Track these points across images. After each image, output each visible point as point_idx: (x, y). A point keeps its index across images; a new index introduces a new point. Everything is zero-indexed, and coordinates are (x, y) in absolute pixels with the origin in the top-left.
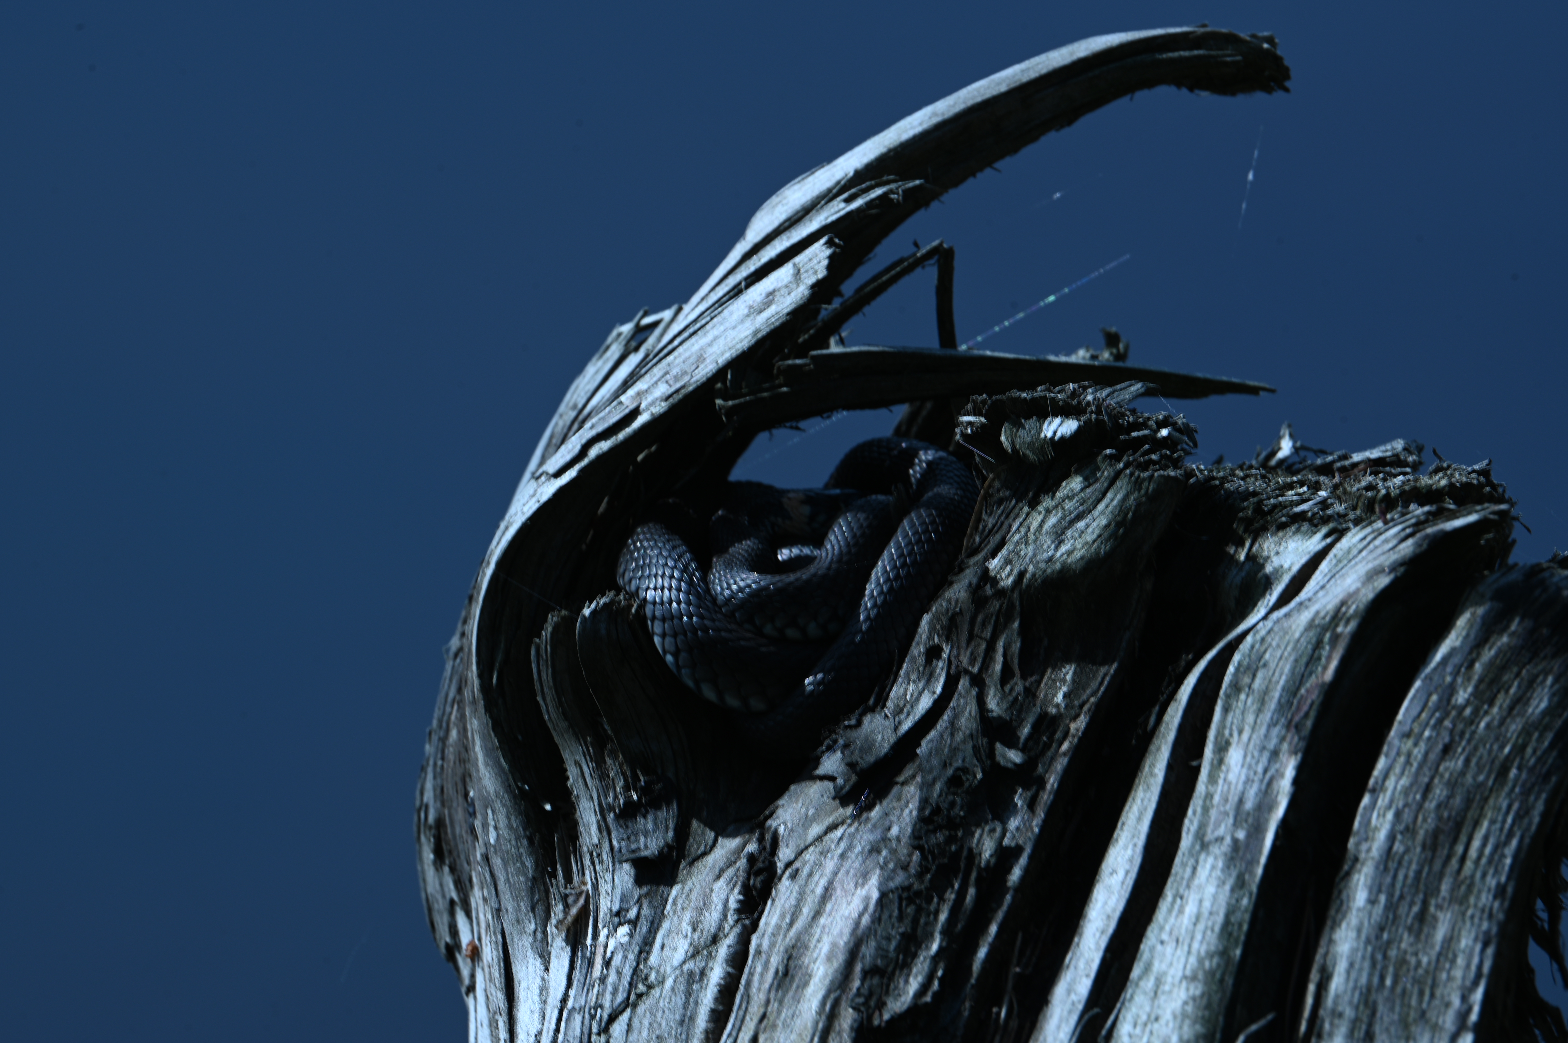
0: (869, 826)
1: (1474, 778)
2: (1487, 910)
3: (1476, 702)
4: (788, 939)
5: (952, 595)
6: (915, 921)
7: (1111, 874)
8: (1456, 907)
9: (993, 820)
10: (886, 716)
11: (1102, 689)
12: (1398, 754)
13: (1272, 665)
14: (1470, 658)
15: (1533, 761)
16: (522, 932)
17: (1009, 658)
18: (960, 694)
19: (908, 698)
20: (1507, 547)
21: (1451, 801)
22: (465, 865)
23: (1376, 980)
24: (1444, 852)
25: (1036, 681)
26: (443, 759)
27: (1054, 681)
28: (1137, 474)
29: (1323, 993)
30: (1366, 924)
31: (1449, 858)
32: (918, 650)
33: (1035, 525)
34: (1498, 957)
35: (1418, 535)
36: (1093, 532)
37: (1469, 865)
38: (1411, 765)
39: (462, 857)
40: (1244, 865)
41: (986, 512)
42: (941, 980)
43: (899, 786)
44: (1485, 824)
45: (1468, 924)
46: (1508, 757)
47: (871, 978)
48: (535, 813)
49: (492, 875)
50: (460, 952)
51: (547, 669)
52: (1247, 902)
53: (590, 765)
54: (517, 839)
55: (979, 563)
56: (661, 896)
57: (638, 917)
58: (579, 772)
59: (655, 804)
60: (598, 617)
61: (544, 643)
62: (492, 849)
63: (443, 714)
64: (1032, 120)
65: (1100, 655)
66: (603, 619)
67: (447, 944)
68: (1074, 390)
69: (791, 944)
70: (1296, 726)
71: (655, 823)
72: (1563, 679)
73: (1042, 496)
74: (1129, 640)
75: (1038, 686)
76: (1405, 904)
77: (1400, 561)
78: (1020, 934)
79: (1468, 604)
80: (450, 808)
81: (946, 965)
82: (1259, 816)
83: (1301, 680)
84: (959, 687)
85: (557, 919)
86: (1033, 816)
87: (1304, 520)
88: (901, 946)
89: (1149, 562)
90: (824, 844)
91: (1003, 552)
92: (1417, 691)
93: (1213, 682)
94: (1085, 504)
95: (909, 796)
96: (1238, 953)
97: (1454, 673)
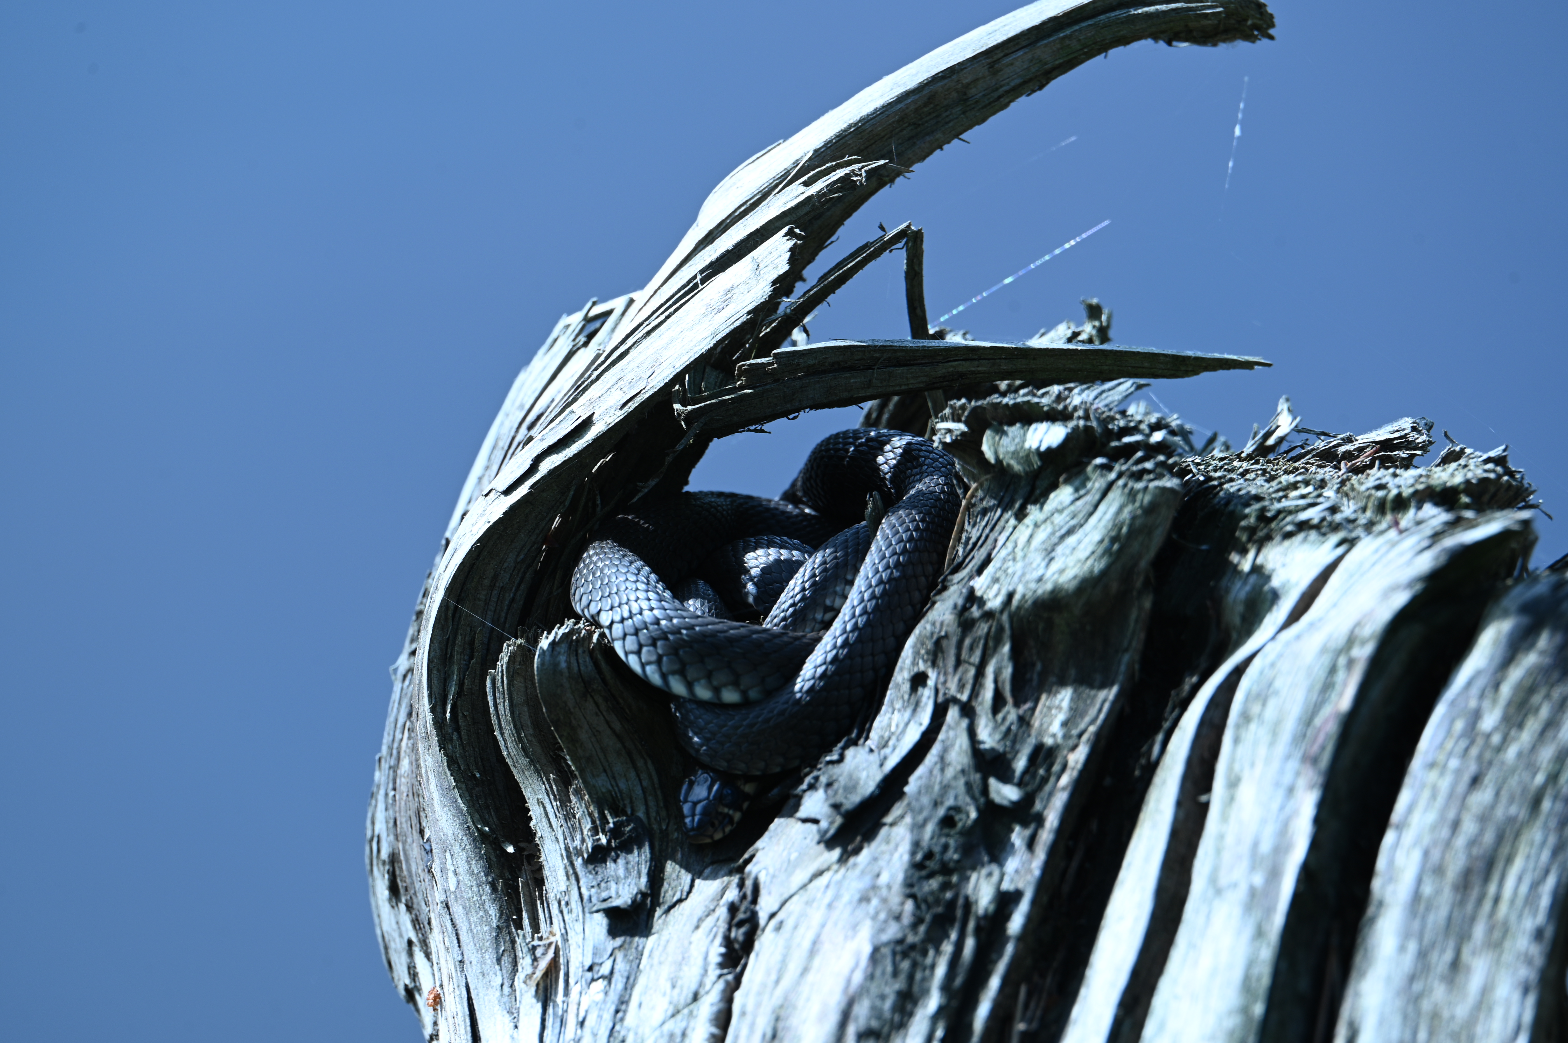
0: (857, 871)
1: (1505, 811)
2: (1524, 955)
3: (1504, 727)
4: (774, 998)
5: (937, 618)
6: (911, 977)
7: (1119, 920)
8: (1491, 953)
9: (989, 862)
10: (871, 751)
11: (1102, 716)
12: (1423, 786)
13: (1283, 693)
14: (1495, 678)
16: (488, 986)
17: (1000, 685)
18: (949, 725)
19: (893, 729)
20: (1528, 548)
21: (1482, 837)
22: (423, 904)
24: (1475, 893)
25: (1029, 709)
26: (395, 789)
27: (1050, 708)
28: (1130, 484)
30: (1395, 974)
31: (1481, 899)
32: (902, 675)
33: (1022, 542)
35: (1435, 548)
36: (1085, 549)
38: (1437, 798)
39: (420, 896)
40: (1262, 913)
41: (969, 523)
42: (942, 1041)
43: (887, 827)
45: (1504, 972)
46: (1540, 787)
48: (497, 856)
49: (454, 925)
50: (420, 995)
51: (504, 702)
52: (1267, 953)
53: (554, 804)
54: (479, 885)
55: (964, 582)
56: (636, 948)
57: (612, 972)
58: (543, 812)
59: (626, 847)
60: (558, 649)
61: (500, 674)
62: (453, 896)
63: (393, 740)
64: (1001, 86)
65: (1098, 678)
66: (562, 651)
67: (406, 986)
68: (1060, 393)
69: (778, 1004)
70: (1312, 760)
71: (627, 869)
73: (1029, 507)
74: (1128, 663)
75: (1033, 715)
76: (1434, 952)
77: (1417, 577)
78: (1023, 987)
79: (1490, 619)
80: (404, 843)
81: (945, 1025)
82: (1275, 859)
83: (1314, 709)
84: (948, 718)
85: (525, 972)
86: (1032, 857)
87: (1311, 529)
88: (897, 1005)
89: (1147, 578)
90: (809, 892)
91: (990, 569)
92: (1442, 718)
93: (1221, 709)
94: (1076, 518)
95: (899, 838)
96: (1258, 1009)
97: (1480, 696)
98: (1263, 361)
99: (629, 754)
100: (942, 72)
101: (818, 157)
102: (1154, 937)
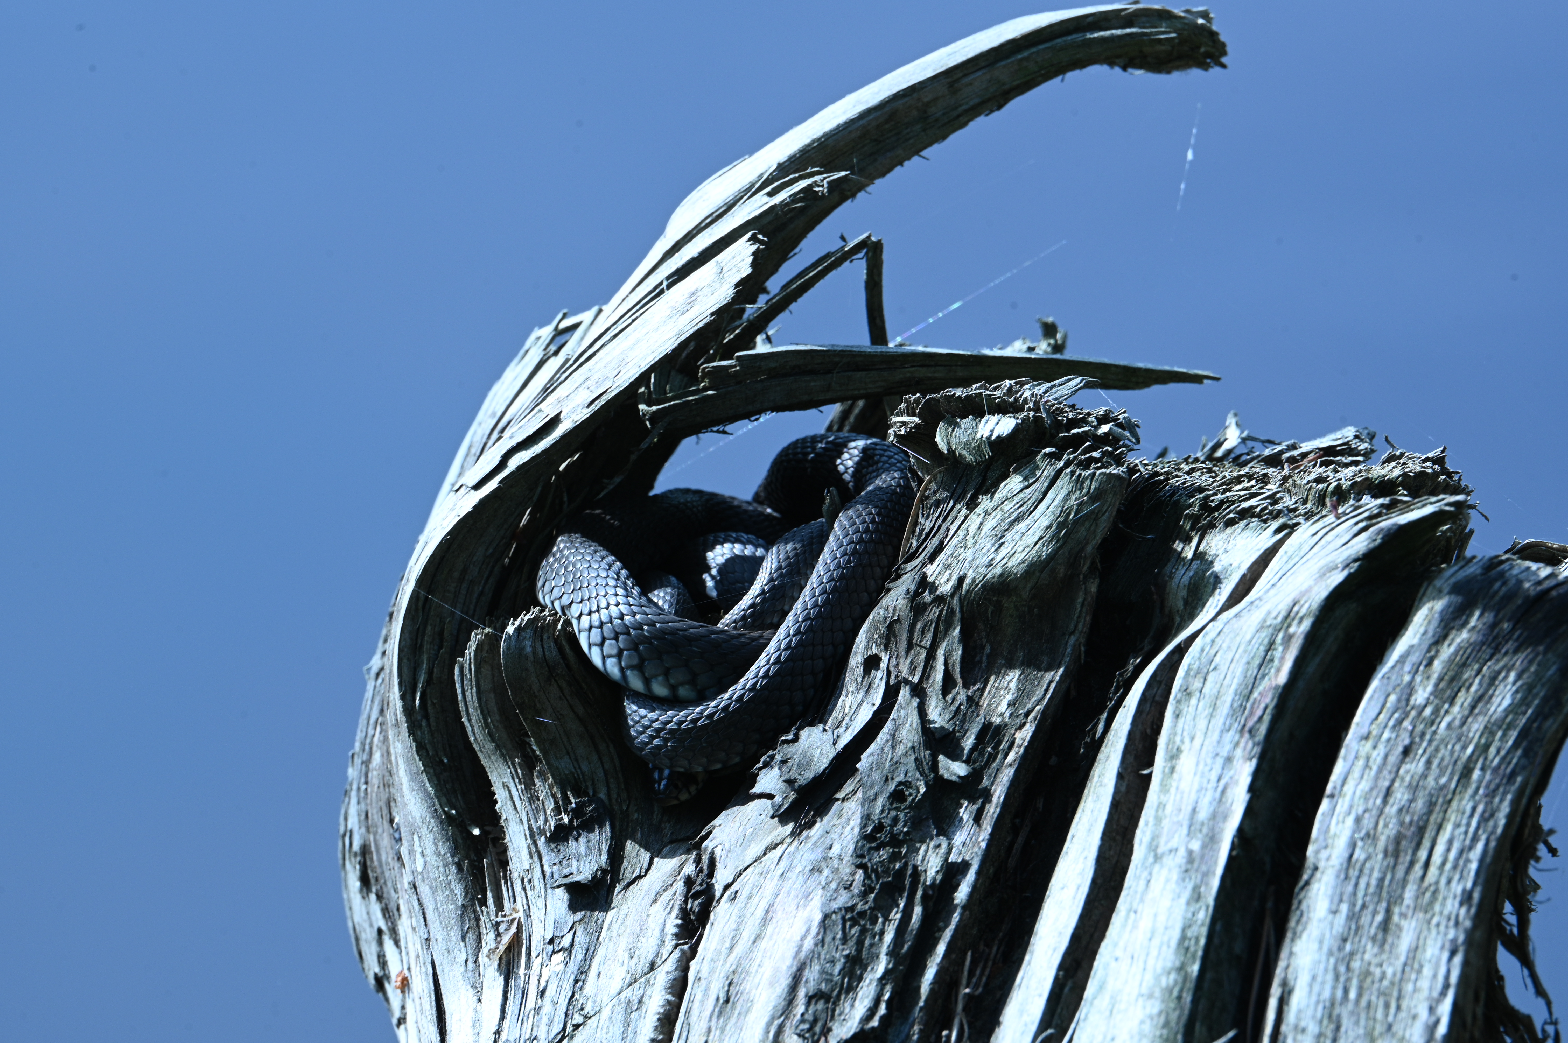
0: (810, 844)
1: (1436, 780)
2: (1453, 917)
3: (1436, 701)
4: (728, 965)
5: (890, 604)
6: (860, 943)
7: (1062, 888)
8: (1421, 915)
9: (938, 835)
10: (827, 730)
11: (1048, 696)
12: (1356, 757)
13: (1223, 668)
14: (1428, 655)
15: (1496, 761)
16: (454, 961)
17: (950, 666)
18: (900, 705)
19: (847, 710)
20: (1464, 538)
21: (1413, 805)
22: (392, 892)
23: (1339, 993)
24: (1406, 858)
25: (978, 689)
26: (366, 783)
27: (998, 689)
28: (1078, 472)
29: (1285, 1008)
30: (1328, 935)
31: (1412, 864)
32: (856, 660)
33: (973, 529)
34: (1466, 964)
35: (1371, 529)
36: (1034, 535)
37: (1433, 871)
38: (1371, 769)
39: (389, 884)
40: (1199, 877)
41: (923, 515)
42: (889, 1003)
43: (840, 802)
44: (1449, 828)
45: (1434, 931)
46: (1470, 758)
47: (816, 1003)
48: (463, 838)
49: (420, 904)
50: (389, 983)
51: (472, 689)
52: (1203, 916)
53: (519, 787)
54: (445, 866)
55: (917, 569)
56: (596, 922)
57: (572, 944)
58: (508, 795)
59: (587, 826)
60: (523, 634)
61: (468, 662)
62: (420, 877)
63: (366, 736)
64: (960, 105)
65: (1045, 659)
66: (528, 636)
67: (376, 974)
68: (1011, 387)
69: (731, 970)
70: (1250, 731)
71: (588, 847)
72: (1525, 676)
73: (980, 497)
74: (1074, 645)
75: (982, 695)
76: (1367, 913)
77: (1353, 557)
78: (969, 954)
79: (1425, 599)
80: (375, 834)
81: (893, 988)
82: (1213, 826)
83: (1254, 683)
84: (899, 698)
85: (488, 947)
86: (980, 830)
87: (1253, 516)
88: (846, 969)
89: (1093, 563)
90: (763, 864)
91: (942, 557)
92: (1375, 691)
93: (1163, 686)
94: (1025, 506)
95: (850, 813)
96: (1195, 968)
97: (1413, 672)
98: (1212, 375)
99: (592, 738)
100: (903, 90)
101: (783, 169)
102: (1096, 904)
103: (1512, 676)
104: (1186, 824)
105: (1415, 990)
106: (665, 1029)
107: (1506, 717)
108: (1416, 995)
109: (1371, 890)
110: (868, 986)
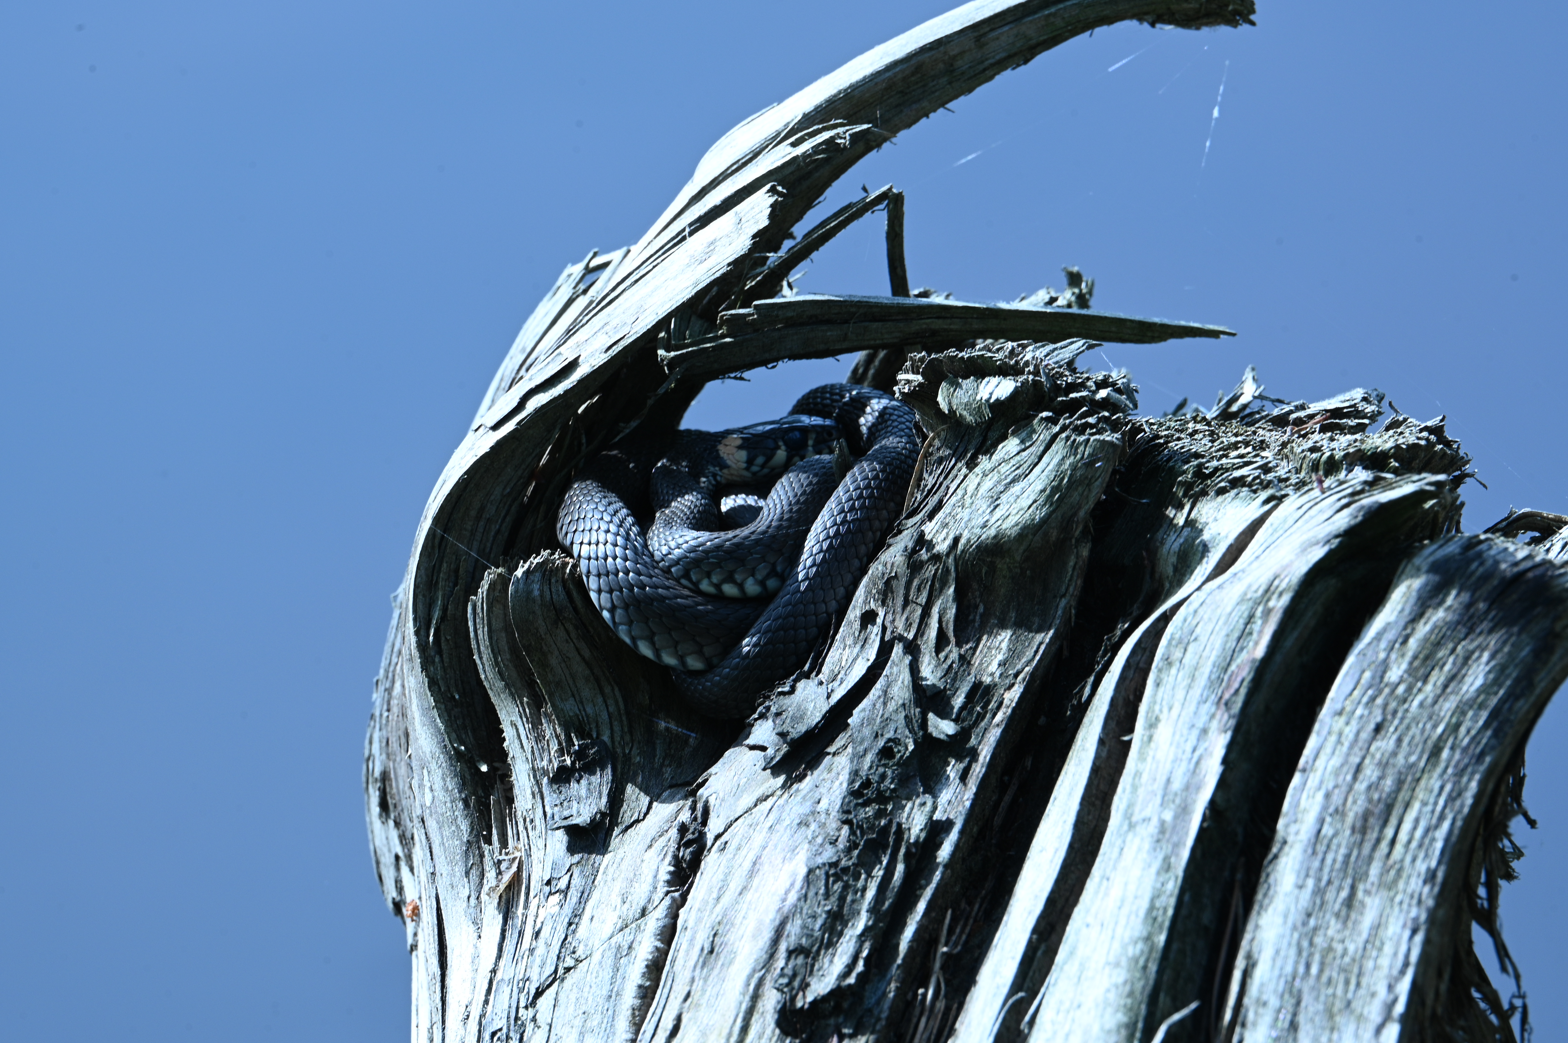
0: (799, 798)
1: (1406, 758)
2: (1416, 896)
3: (1410, 679)
4: (714, 916)
5: (888, 559)
6: (842, 899)
7: (1041, 851)
8: (1385, 892)
9: (924, 793)
10: (821, 683)
11: (1038, 658)
12: (1329, 733)
13: (1203, 639)
14: (1404, 633)
15: (1466, 741)
16: (457, 896)
17: (944, 624)
18: (893, 662)
19: (843, 663)
21: (1382, 782)
22: (408, 820)
23: (1301, 969)
24: (1372, 836)
25: (971, 648)
26: (388, 710)
27: (990, 648)
28: (1073, 437)
29: (1249, 981)
30: (1293, 909)
31: (1378, 841)
32: (854, 614)
33: (971, 489)
34: (1427, 942)
35: (1353, 506)
36: (1028, 498)
37: (1399, 848)
38: (1342, 744)
39: (406, 813)
40: (1170, 847)
41: (927, 471)
42: (867, 960)
43: (830, 756)
44: (1416, 806)
45: (1396, 909)
46: (1440, 737)
47: (796, 958)
48: (471, 774)
49: (427, 838)
50: (405, 908)
51: (483, 627)
52: (1172, 886)
53: (526, 726)
54: (452, 802)
55: (917, 526)
56: (592, 865)
57: (568, 887)
58: (515, 733)
59: (589, 769)
60: (531, 577)
61: (480, 601)
62: (428, 811)
63: (390, 664)
64: (987, 59)
65: (1037, 620)
66: (536, 580)
67: (394, 899)
68: (1013, 349)
69: (717, 921)
70: (1226, 704)
71: (589, 789)
72: (1499, 656)
73: (980, 457)
74: (1065, 608)
75: (974, 654)
76: (1332, 890)
77: (1335, 533)
78: (949, 912)
79: (1403, 577)
80: (394, 761)
81: (872, 945)
82: (1186, 797)
83: (1232, 656)
84: (893, 655)
85: (490, 885)
86: (966, 790)
87: (1244, 485)
88: (827, 925)
89: (1086, 527)
90: (753, 815)
91: (940, 515)
92: (1350, 668)
93: (1147, 653)
94: (1021, 468)
95: (840, 767)
96: (1162, 939)
97: (1389, 648)
98: (1228, 330)
99: (597, 680)
100: (930, 43)
101: (808, 120)
102: (1073, 868)
103: (1486, 656)
104: (1160, 793)
105: (1376, 968)
106: (653, 976)
107: (1478, 696)
108: (1376, 973)
109: (1338, 865)
110: (848, 942)
